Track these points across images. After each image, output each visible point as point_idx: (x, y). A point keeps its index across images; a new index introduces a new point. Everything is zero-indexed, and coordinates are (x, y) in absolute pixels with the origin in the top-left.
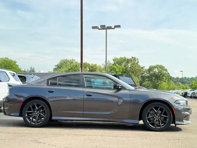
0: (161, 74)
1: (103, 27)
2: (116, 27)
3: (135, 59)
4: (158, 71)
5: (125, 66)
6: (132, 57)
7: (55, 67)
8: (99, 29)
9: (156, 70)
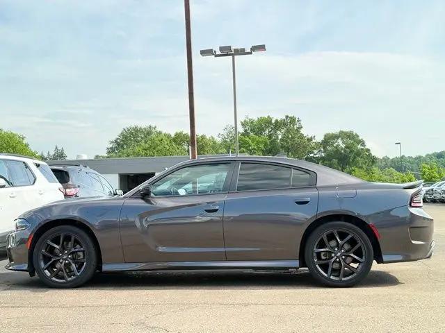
0: (351, 152)
1: (226, 51)
2: (254, 48)
3: (293, 120)
4: (343, 146)
5: (270, 136)
6: (287, 117)
7: (111, 146)
8: (216, 56)
9: (340, 143)
